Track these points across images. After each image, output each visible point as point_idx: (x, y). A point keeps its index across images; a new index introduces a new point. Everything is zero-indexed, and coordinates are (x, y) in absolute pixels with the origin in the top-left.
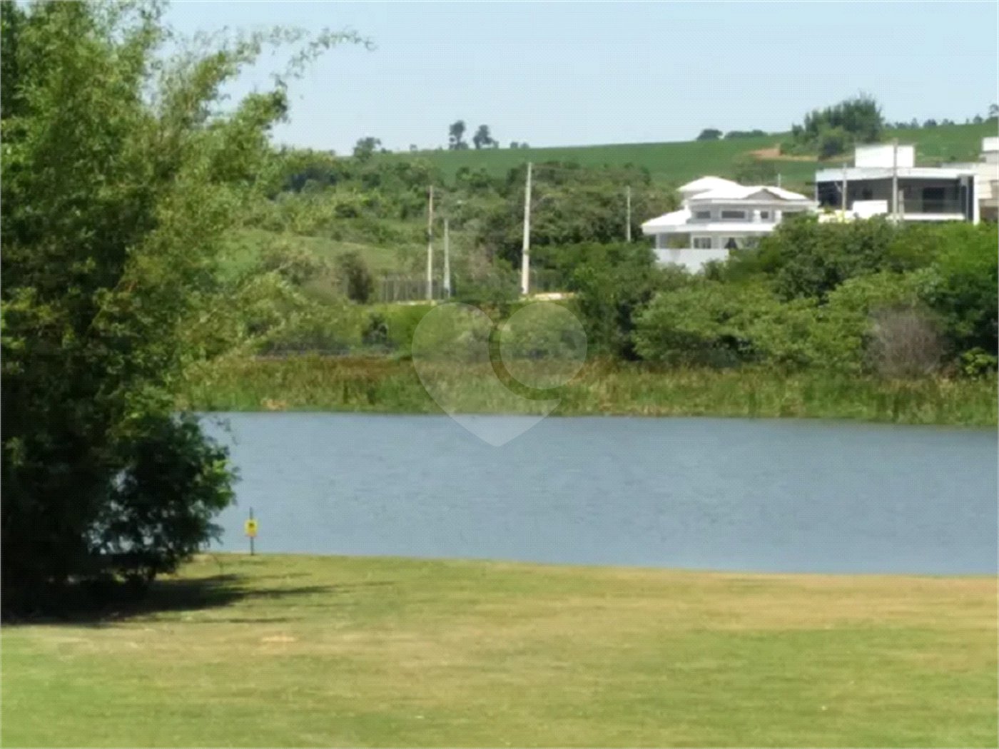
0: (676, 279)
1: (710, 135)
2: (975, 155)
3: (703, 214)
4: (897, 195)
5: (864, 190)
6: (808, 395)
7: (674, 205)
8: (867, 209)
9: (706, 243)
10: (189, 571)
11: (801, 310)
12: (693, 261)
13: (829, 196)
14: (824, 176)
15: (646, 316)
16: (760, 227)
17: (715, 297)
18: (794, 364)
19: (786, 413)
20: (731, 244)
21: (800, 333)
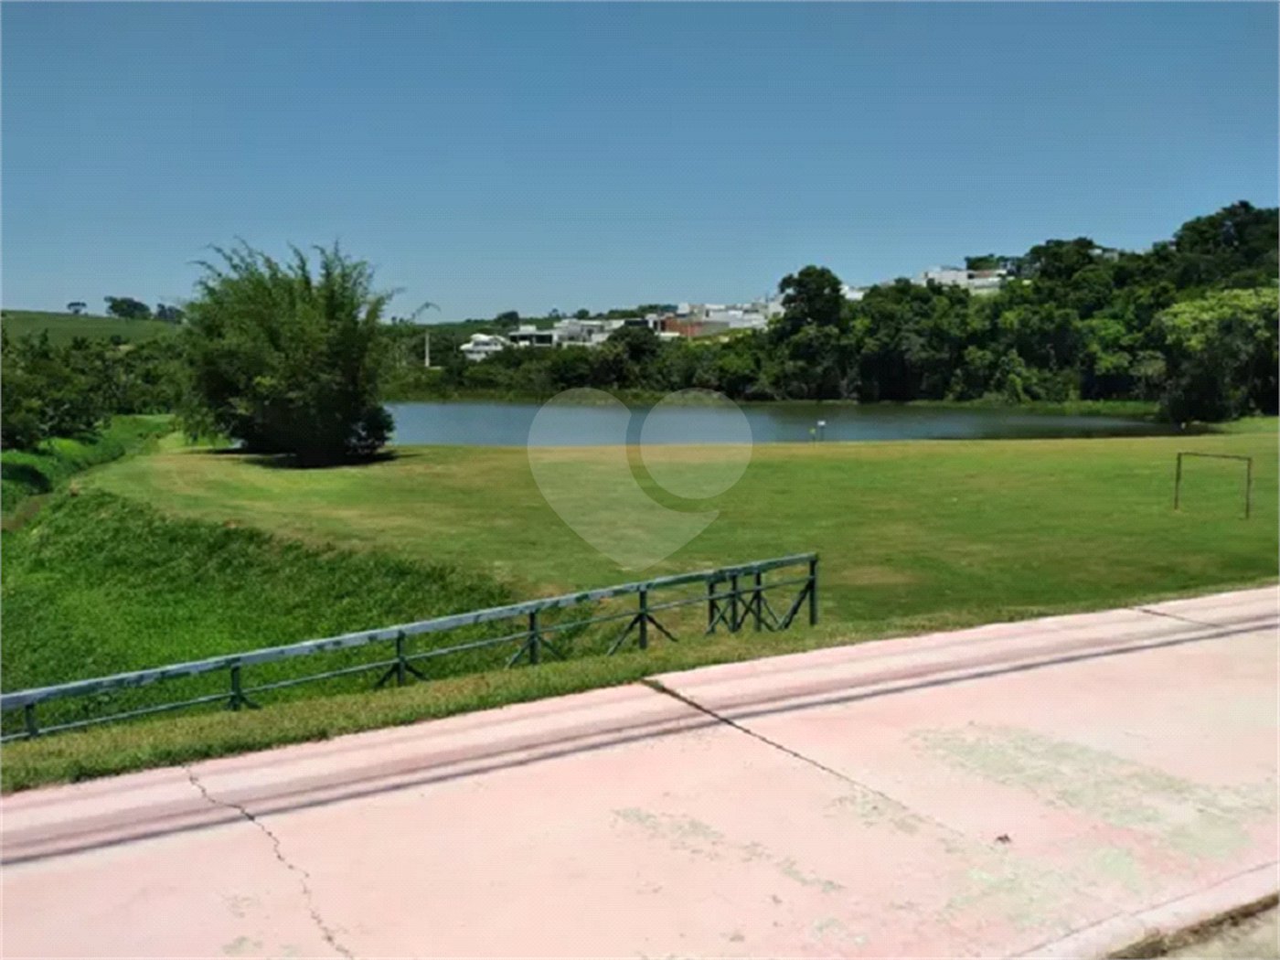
0: (473, 363)
1: (468, 321)
2: (551, 327)
3: (477, 344)
4: (534, 339)
5: (524, 338)
6: (516, 396)
7: (468, 341)
8: (523, 344)
9: (479, 352)
10: (381, 451)
11: (511, 372)
12: (478, 357)
13: (514, 339)
14: (512, 334)
15: (467, 374)
16: (493, 348)
17: (486, 367)
18: (509, 387)
19: (510, 400)
20: (486, 353)
21: (511, 378)
